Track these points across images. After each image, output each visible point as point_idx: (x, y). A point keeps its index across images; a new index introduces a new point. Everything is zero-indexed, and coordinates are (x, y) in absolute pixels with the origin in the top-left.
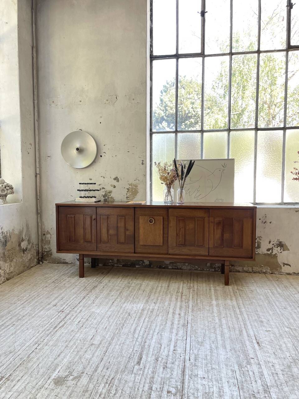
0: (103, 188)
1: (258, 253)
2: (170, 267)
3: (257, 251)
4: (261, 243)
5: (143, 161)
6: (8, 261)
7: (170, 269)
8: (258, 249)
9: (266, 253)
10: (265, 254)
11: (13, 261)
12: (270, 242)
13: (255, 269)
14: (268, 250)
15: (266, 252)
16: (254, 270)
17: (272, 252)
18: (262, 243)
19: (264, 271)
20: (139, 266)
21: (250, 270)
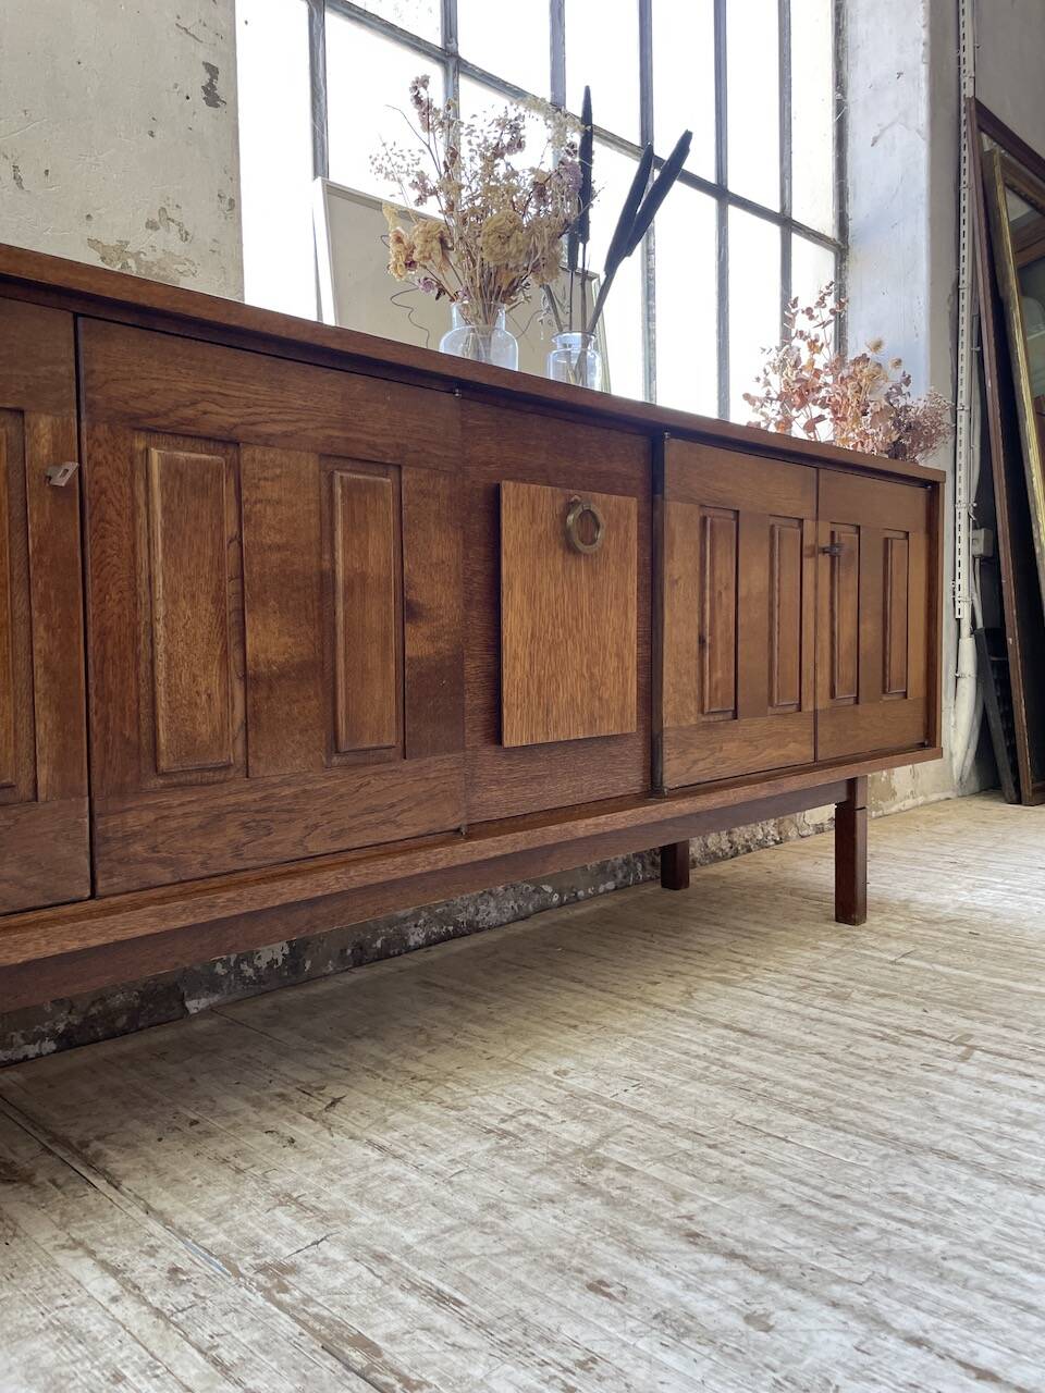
2: (416, 937)
5: (212, 71)
7: (418, 947)
20: (215, 999)
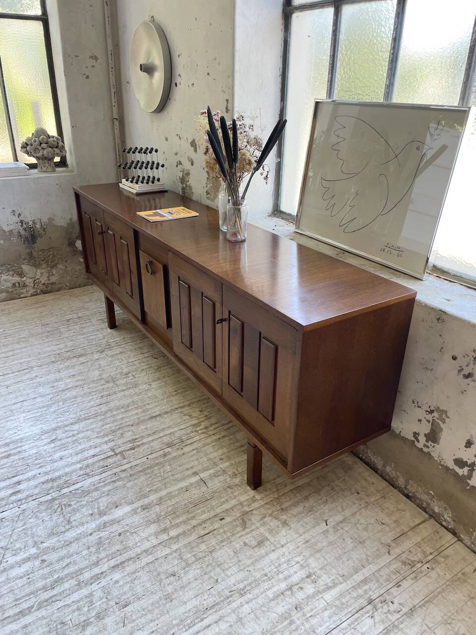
0: (180, 163)
1: (429, 452)
3: (428, 447)
4: (441, 429)
5: (227, 101)
6: (43, 266)
8: (430, 442)
9: (451, 468)
10: (447, 469)
11: (57, 267)
12: (469, 444)
13: (413, 488)
14: (460, 463)
15: (451, 465)
16: (408, 487)
17: (470, 476)
18: (444, 433)
19: (437, 511)
21: (401, 482)
